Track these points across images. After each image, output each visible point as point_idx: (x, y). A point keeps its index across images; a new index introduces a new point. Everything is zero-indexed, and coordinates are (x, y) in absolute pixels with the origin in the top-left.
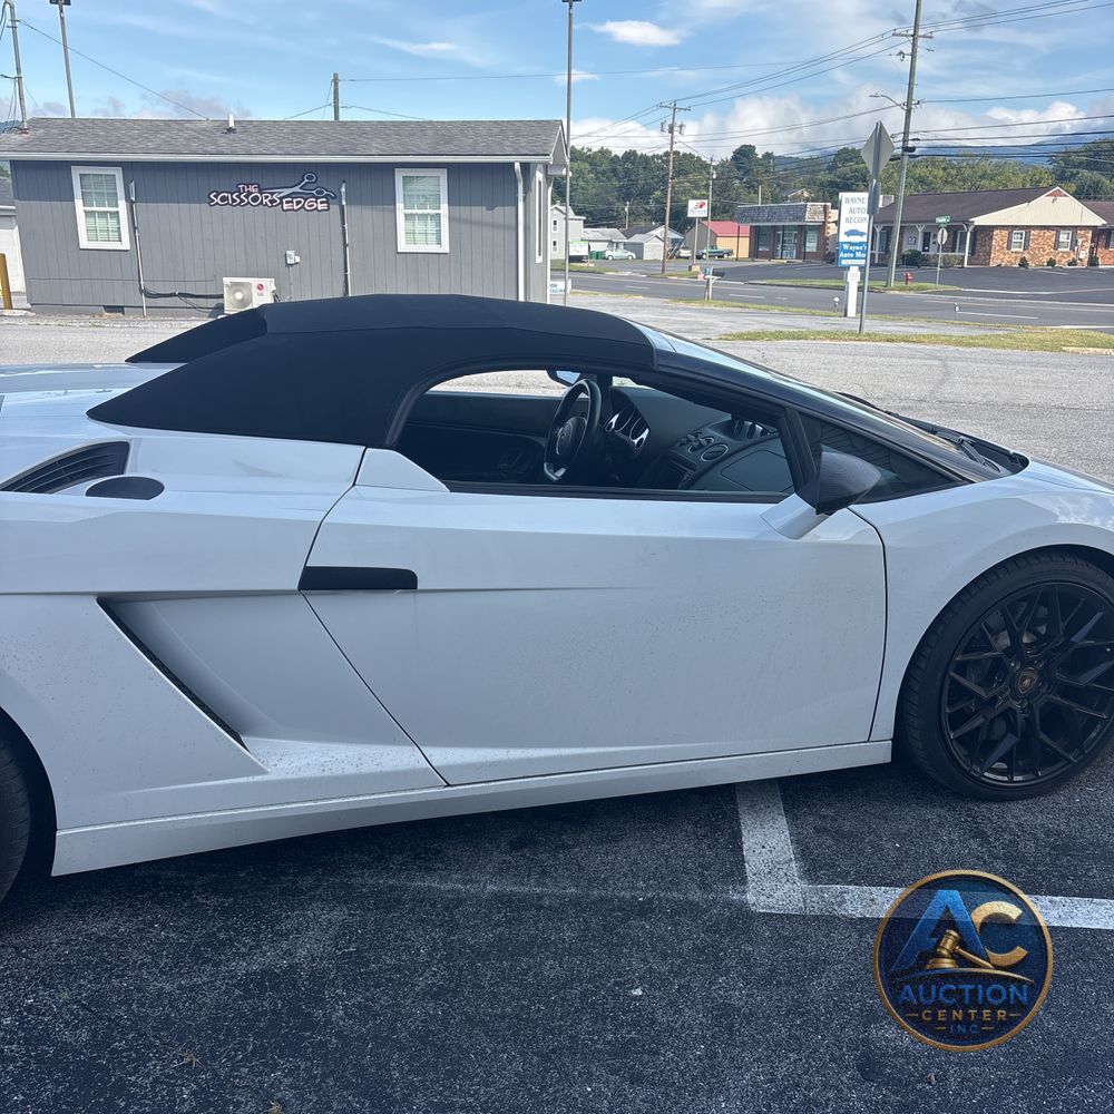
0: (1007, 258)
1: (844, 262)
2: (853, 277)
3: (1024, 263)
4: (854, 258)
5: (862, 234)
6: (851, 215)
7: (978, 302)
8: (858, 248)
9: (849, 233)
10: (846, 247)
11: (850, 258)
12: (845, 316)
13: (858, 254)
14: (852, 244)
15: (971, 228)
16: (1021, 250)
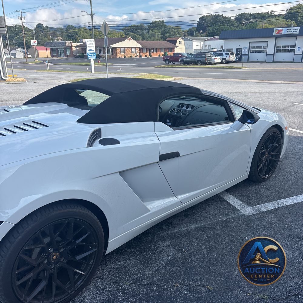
0: (121, 56)
1: (89, 58)
2: (92, 62)
3: (125, 57)
4: (92, 57)
5: (93, 50)
6: (89, 45)
7: (114, 67)
8: (92, 54)
9: (90, 50)
10: (89, 54)
11: (91, 57)
12: (92, 73)
13: (93, 56)
14: (91, 53)
15: (111, 48)
16: (124, 53)
